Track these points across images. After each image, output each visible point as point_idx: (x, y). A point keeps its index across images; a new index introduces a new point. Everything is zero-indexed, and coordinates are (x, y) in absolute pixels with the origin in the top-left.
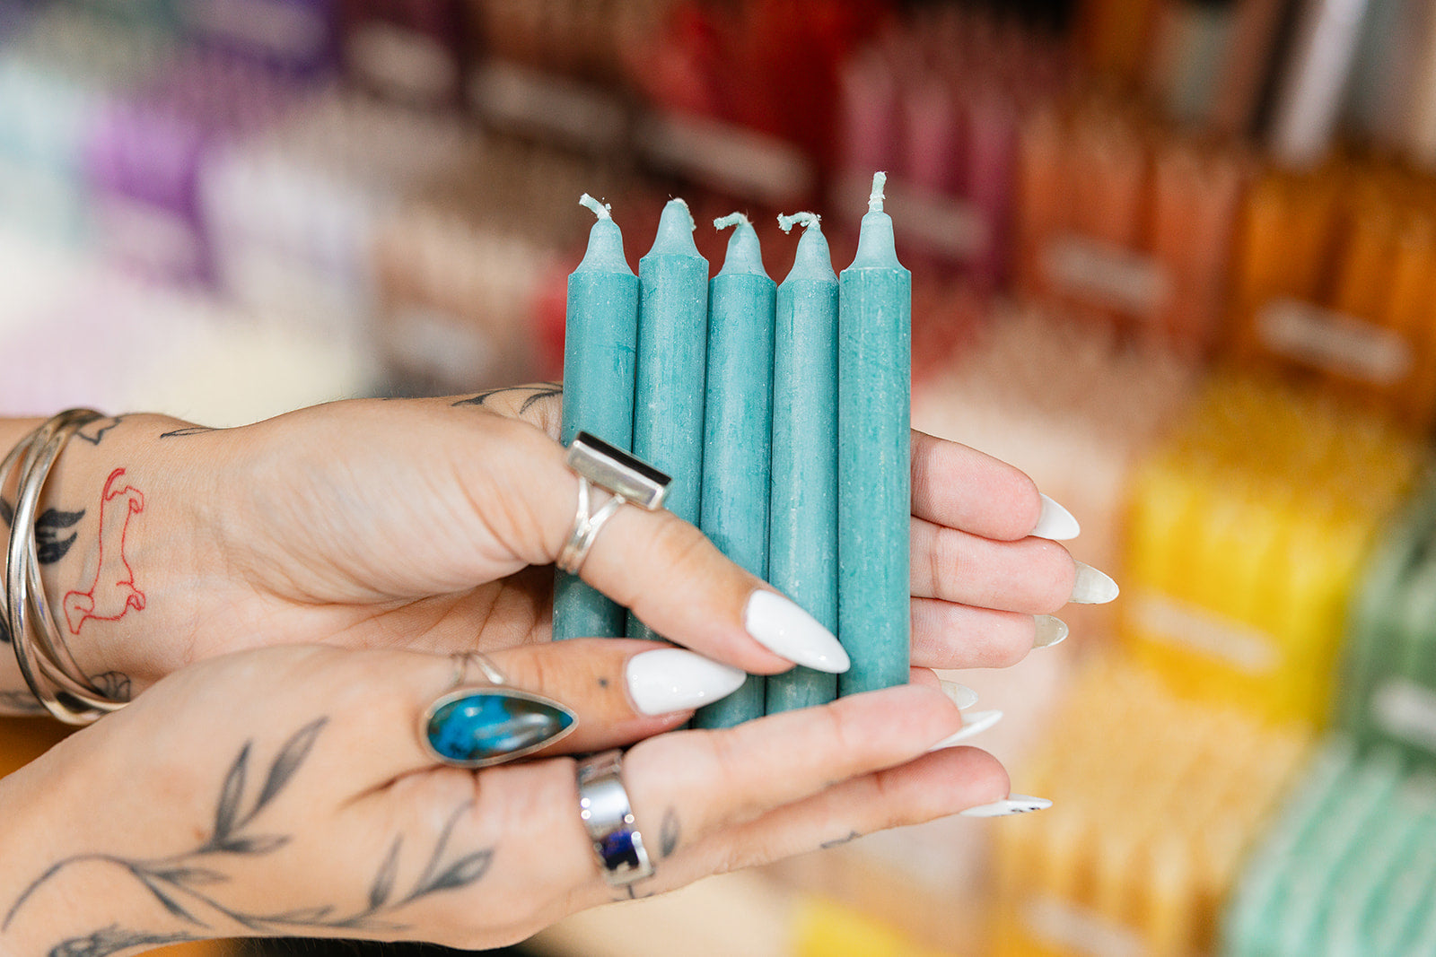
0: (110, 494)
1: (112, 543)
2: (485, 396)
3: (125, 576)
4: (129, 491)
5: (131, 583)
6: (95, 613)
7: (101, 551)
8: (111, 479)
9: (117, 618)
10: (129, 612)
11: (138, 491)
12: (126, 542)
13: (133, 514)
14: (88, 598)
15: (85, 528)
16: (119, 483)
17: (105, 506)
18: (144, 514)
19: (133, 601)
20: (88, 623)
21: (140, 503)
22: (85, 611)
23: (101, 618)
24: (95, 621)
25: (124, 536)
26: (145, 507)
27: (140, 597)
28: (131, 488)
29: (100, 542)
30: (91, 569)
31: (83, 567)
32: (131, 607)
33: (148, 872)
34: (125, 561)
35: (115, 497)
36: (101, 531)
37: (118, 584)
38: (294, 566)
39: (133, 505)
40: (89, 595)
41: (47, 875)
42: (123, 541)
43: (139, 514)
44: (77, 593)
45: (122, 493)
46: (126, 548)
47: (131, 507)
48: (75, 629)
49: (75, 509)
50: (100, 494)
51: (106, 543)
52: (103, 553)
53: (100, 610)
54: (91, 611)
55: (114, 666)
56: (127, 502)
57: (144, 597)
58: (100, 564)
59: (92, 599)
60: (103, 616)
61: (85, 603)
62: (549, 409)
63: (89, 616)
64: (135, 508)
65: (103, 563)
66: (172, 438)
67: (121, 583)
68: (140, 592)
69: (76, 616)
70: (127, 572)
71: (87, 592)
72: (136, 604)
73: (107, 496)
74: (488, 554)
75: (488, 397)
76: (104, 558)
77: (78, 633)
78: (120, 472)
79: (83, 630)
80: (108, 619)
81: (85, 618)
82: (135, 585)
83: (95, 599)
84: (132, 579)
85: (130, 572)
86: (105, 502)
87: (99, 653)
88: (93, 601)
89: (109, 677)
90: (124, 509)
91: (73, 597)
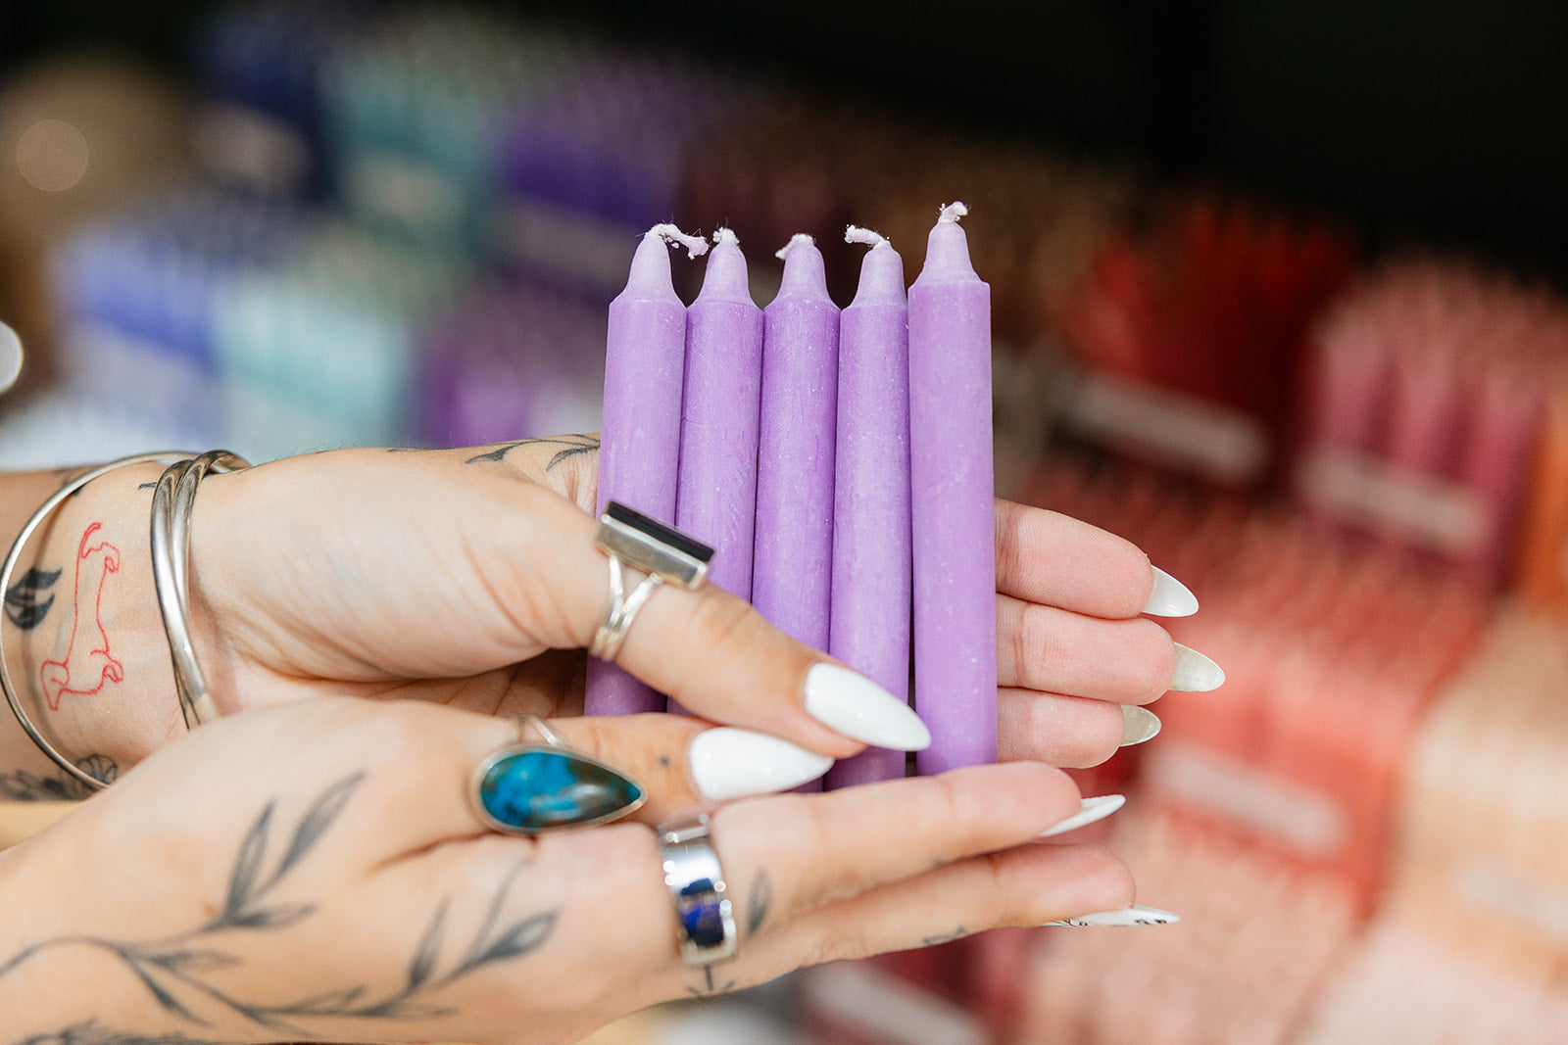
0: (85, 551)
1: (87, 605)
2: (508, 449)
3: (101, 646)
4: (105, 549)
5: (106, 651)
6: (69, 686)
7: (77, 614)
8: (87, 534)
9: (94, 692)
10: (105, 685)
11: (113, 548)
12: (103, 605)
13: (108, 574)
14: (62, 668)
15: (62, 589)
16: (95, 539)
17: (80, 565)
18: (120, 574)
19: (110, 672)
20: (66, 698)
21: (116, 561)
22: (61, 683)
23: (77, 692)
24: (71, 696)
25: (99, 598)
26: (121, 565)
27: (118, 668)
28: (106, 544)
29: (76, 604)
30: (66, 633)
31: (59, 633)
32: (108, 680)
33: (141, 958)
34: (100, 627)
35: (90, 554)
36: (76, 594)
37: (93, 653)
39: (109, 564)
40: (64, 665)
41: (15, 963)
42: (98, 604)
43: (115, 574)
44: (53, 663)
45: (97, 550)
46: (101, 611)
47: (106, 566)
48: (53, 703)
49: (51, 568)
50: (77, 552)
51: (81, 606)
52: (79, 616)
53: (74, 684)
54: (67, 683)
55: (98, 748)
56: (102, 561)
57: (121, 668)
58: (75, 630)
59: (67, 669)
60: (78, 690)
61: (61, 674)
62: (580, 467)
63: (65, 689)
64: (111, 567)
65: (77, 628)
66: (150, 490)
67: (96, 651)
68: (117, 663)
69: (54, 689)
70: (102, 639)
71: (62, 660)
72: (113, 676)
73: (82, 555)
74: (504, 641)
75: (511, 450)
76: (79, 624)
77: (56, 708)
78: (96, 526)
79: (61, 705)
80: (84, 693)
81: (61, 692)
82: (110, 652)
83: (70, 672)
84: (107, 647)
85: (105, 639)
86: (81, 560)
87: (81, 732)
88: (68, 673)
89: (94, 762)
90: (99, 567)
91: (48, 667)
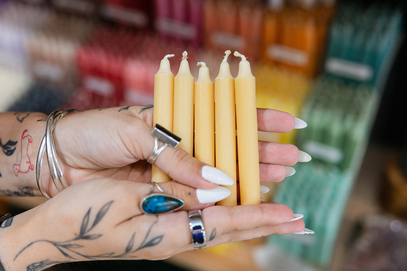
0: (23, 137)
1: (24, 151)
3: (28, 161)
4: (28, 136)
5: (30, 162)
6: (20, 171)
7: (22, 153)
8: (24, 133)
9: (26, 172)
10: (29, 171)
11: (31, 137)
12: (28, 151)
13: (29, 143)
15: (18, 146)
16: (26, 134)
17: (22, 141)
18: (32, 143)
19: (31, 167)
20: (19, 173)
21: (31, 140)
22: (18, 170)
24: (21, 173)
25: (27, 149)
26: (33, 141)
27: (32, 166)
28: (29, 136)
29: (21, 150)
30: (19, 158)
31: (17, 157)
32: (30, 169)
33: (59, 245)
34: (28, 156)
36: (21, 147)
37: (26, 163)
38: (74, 159)
39: (30, 140)
40: (19, 165)
41: (29, 246)
42: (27, 150)
43: (31, 143)
44: (16, 165)
45: (26, 137)
46: (28, 152)
47: (29, 141)
48: (16, 175)
49: (15, 141)
50: (21, 137)
51: (23, 151)
53: (22, 170)
54: (20, 170)
55: (28, 185)
56: (28, 139)
57: (33, 166)
58: (21, 157)
59: (20, 166)
60: (23, 172)
61: (18, 167)
62: (148, 113)
63: (19, 171)
64: (30, 141)
66: (40, 121)
68: (32, 165)
69: (16, 171)
71: (18, 164)
72: (31, 168)
73: (23, 138)
74: (128, 157)
76: (22, 155)
77: (17, 176)
78: (26, 131)
79: (18, 175)
81: (18, 172)
82: (31, 163)
83: (21, 167)
84: (30, 161)
85: (29, 159)
86: (22, 139)
87: (23, 182)
88: (20, 167)
89: (27, 188)
90: (27, 141)
91: (15, 166)
